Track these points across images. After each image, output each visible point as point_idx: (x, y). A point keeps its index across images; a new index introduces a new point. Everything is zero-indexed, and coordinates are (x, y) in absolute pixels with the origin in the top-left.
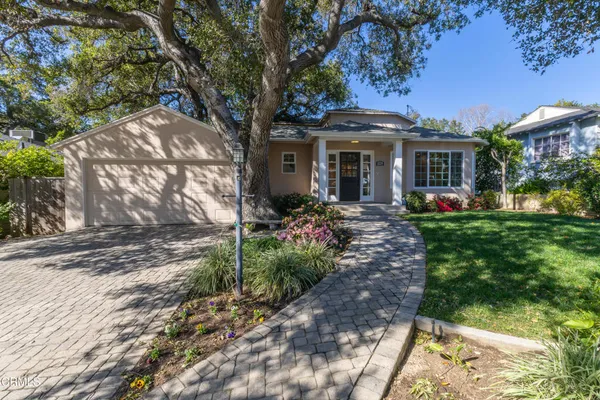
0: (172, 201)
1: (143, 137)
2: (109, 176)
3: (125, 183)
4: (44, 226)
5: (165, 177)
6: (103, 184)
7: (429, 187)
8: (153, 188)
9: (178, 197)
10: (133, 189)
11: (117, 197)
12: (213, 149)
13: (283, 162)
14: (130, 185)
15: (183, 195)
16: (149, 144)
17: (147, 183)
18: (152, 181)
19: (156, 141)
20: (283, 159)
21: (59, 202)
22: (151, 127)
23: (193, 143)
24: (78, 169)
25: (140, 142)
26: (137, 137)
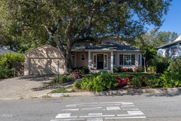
0: (48, 67)
1: (42, 51)
2: (34, 61)
3: (37, 62)
4: (19, 74)
5: (47, 61)
6: (32, 63)
7: (124, 65)
8: (43, 64)
9: (49, 66)
10: (39, 64)
11: (35, 66)
12: (58, 54)
13: (81, 57)
14: (38, 63)
15: (51, 65)
16: (43, 53)
17: (42, 62)
18: (43, 62)
19: (45, 52)
20: (81, 56)
21: (22, 68)
22: (44, 49)
23: (53, 52)
24: (27, 59)
25: (41, 52)
26: (40, 51)
